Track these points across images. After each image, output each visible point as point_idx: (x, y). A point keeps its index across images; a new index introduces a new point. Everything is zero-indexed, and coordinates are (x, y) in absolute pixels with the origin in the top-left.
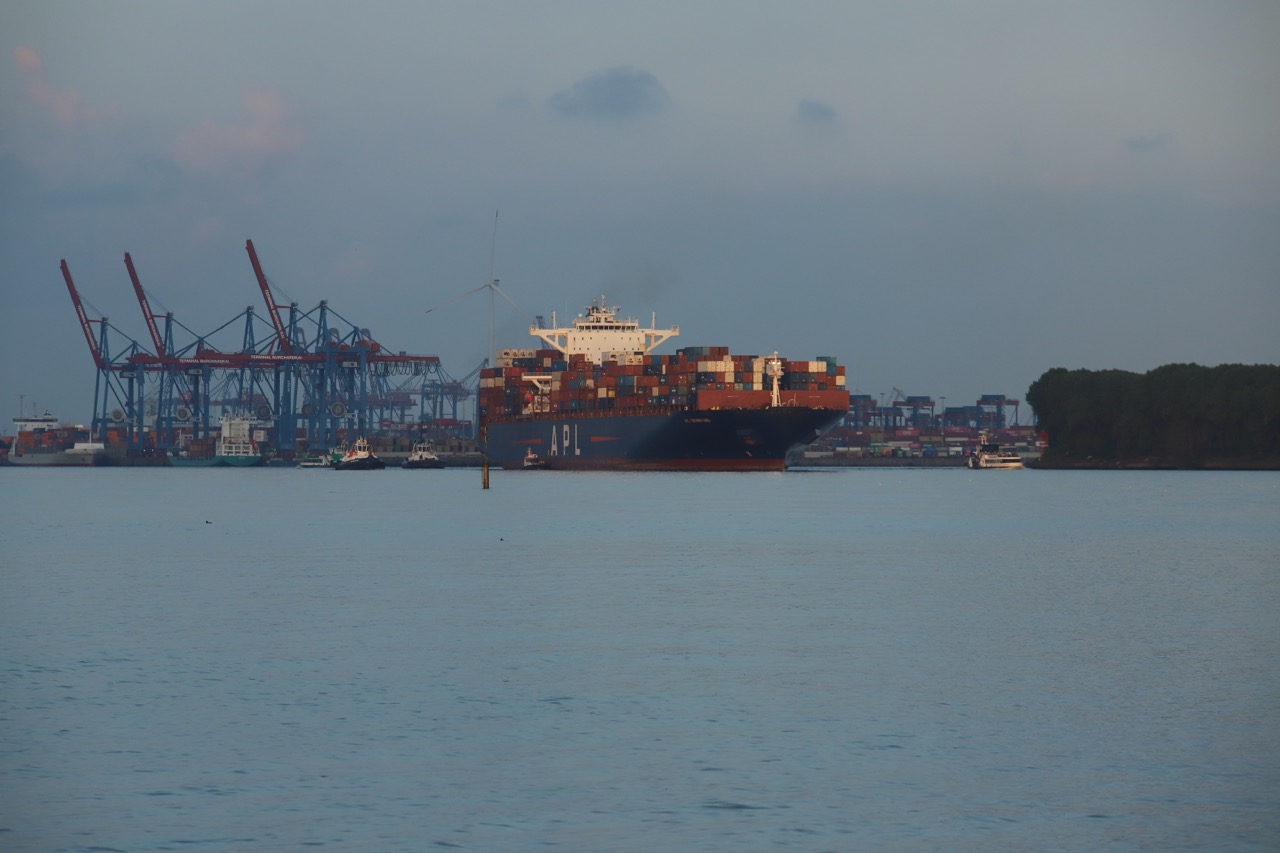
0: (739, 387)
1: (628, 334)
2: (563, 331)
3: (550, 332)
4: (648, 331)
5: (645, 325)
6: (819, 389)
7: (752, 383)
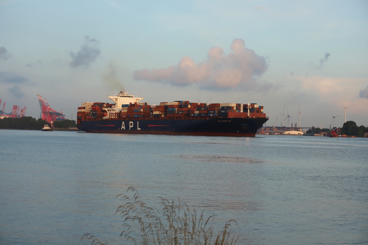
0: (237, 111)
1: (132, 98)
2: (116, 97)
3: (113, 97)
4: (136, 98)
5: (135, 97)
6: (257, 112)
7: (241, 110)
